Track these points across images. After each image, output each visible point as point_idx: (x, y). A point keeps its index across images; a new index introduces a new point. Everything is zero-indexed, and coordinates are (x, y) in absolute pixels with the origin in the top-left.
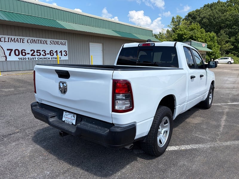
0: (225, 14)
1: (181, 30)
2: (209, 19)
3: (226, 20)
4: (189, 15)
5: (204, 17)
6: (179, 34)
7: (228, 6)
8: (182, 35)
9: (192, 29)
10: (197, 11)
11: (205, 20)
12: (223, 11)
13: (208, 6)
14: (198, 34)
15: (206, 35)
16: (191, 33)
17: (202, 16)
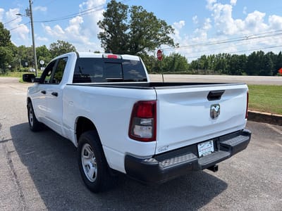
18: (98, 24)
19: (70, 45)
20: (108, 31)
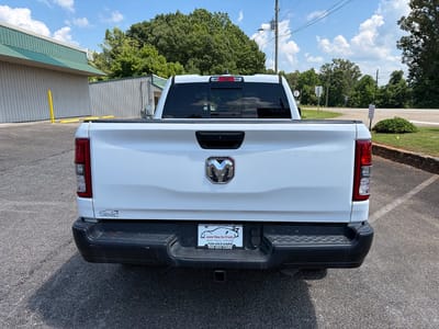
0: (190, 34)
1: (126, 55)
2: (168, 41)
3: (194, 44)
4: (133, 30)
5: (160, 37)
6: (123, 62)
7: (193, 22)
8: (129, 65)
9: (145, 56)
10: (146, 24)
11: (161, 42)
12: (188, 30)
13: (162, 17)
14: (157, 65)
15: (169, 67)
16: (145, 61)
17: (157, 34)
18: (399, 22)
19: (352, 65)
20: (417, 34)
